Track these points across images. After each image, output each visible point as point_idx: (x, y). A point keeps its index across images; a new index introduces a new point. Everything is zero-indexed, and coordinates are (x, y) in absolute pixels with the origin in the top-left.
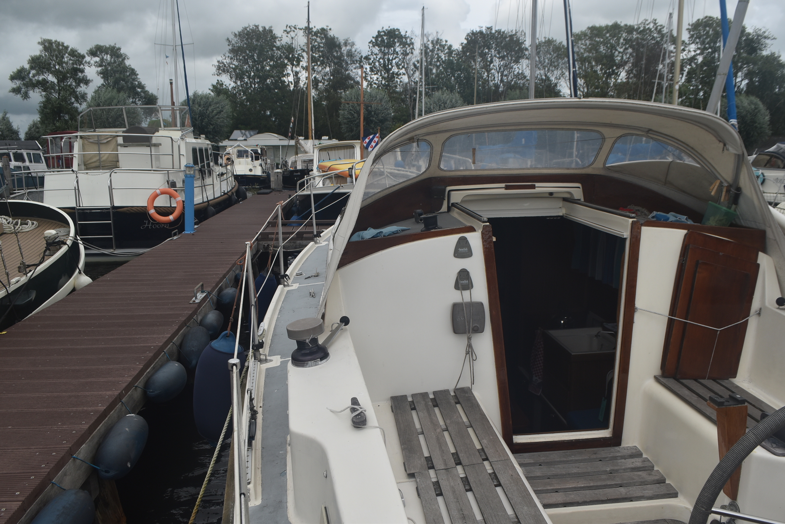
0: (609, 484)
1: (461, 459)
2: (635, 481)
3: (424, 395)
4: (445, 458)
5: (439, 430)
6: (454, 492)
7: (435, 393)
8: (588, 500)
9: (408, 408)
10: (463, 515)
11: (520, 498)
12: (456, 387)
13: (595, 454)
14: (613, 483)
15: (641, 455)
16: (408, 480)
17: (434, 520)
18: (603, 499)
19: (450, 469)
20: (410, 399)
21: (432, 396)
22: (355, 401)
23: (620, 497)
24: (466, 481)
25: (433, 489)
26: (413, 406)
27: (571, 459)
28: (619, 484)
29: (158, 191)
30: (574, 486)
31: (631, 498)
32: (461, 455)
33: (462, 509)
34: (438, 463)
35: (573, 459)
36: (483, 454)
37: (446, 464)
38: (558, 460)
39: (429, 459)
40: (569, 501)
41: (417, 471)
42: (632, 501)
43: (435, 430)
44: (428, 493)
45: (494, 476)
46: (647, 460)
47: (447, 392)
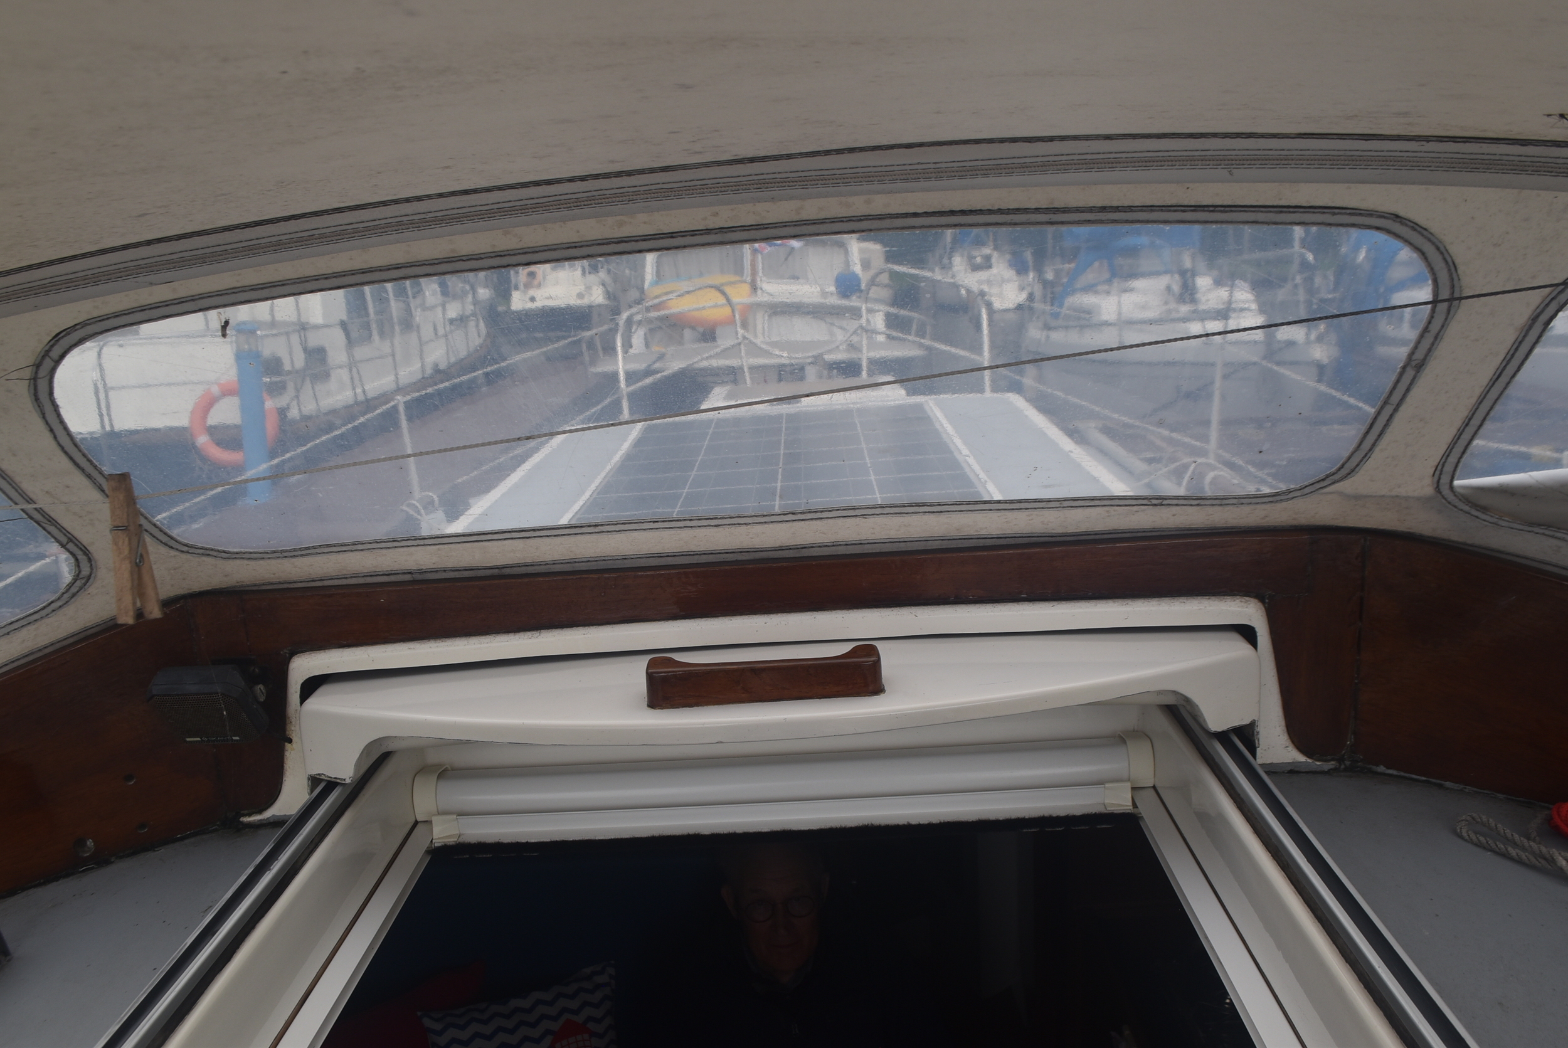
29: (215, 390)
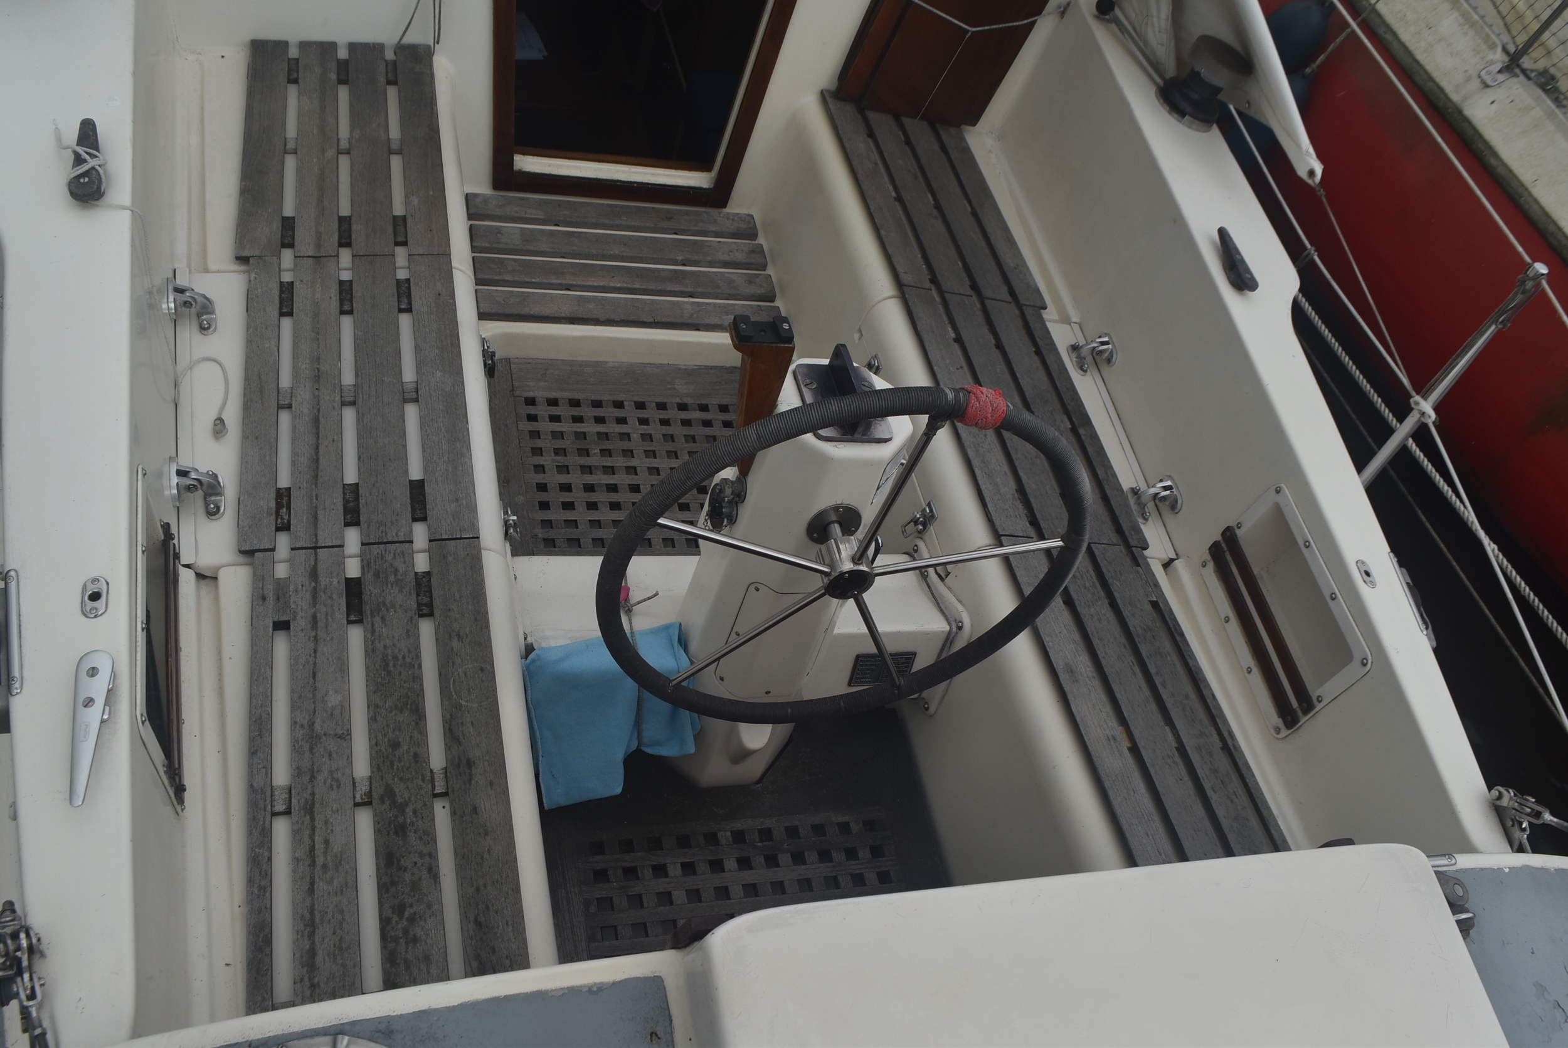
0: (669, 289)
1: (353, 237)
2: (719, 291)
3: (327, 48)
4: (322, 229)
5: (330, 153)
6: (316, 315)
7: (353, 47)
8: (617, 319)
9: (283, 77)
10: (319, 371)
11: (437, 351)
12: (401, 39)
13: (669, 219)
14: (677, 289)
15: (754, 236)
16: (236, 267)
17: (259, 374)
18: (645, 320)
19: (325, 259)
20: (293, 53)
21: (343, 54)
22: (88, 134)
23: (678, 321)
24: (346, 290)
25: (277, 301)
26: (295, 76)
27: (618, 222)
28: (689, 292)
30: (602, 284)
31: (699, 324)
32: (355, 227)
33: (319, 358)
34: (304, 237)
35: (624, 223)
36: (402, 229)
37: (319, 246)
38: (594, 221)
39: (288, 224)
40: (581, 316)
41: (257, 253)
42: (698, 330)
43: (323, 151)
44: (264, 309)
45: (404, 290)
46: (760, 250)
47: (378, 48)
